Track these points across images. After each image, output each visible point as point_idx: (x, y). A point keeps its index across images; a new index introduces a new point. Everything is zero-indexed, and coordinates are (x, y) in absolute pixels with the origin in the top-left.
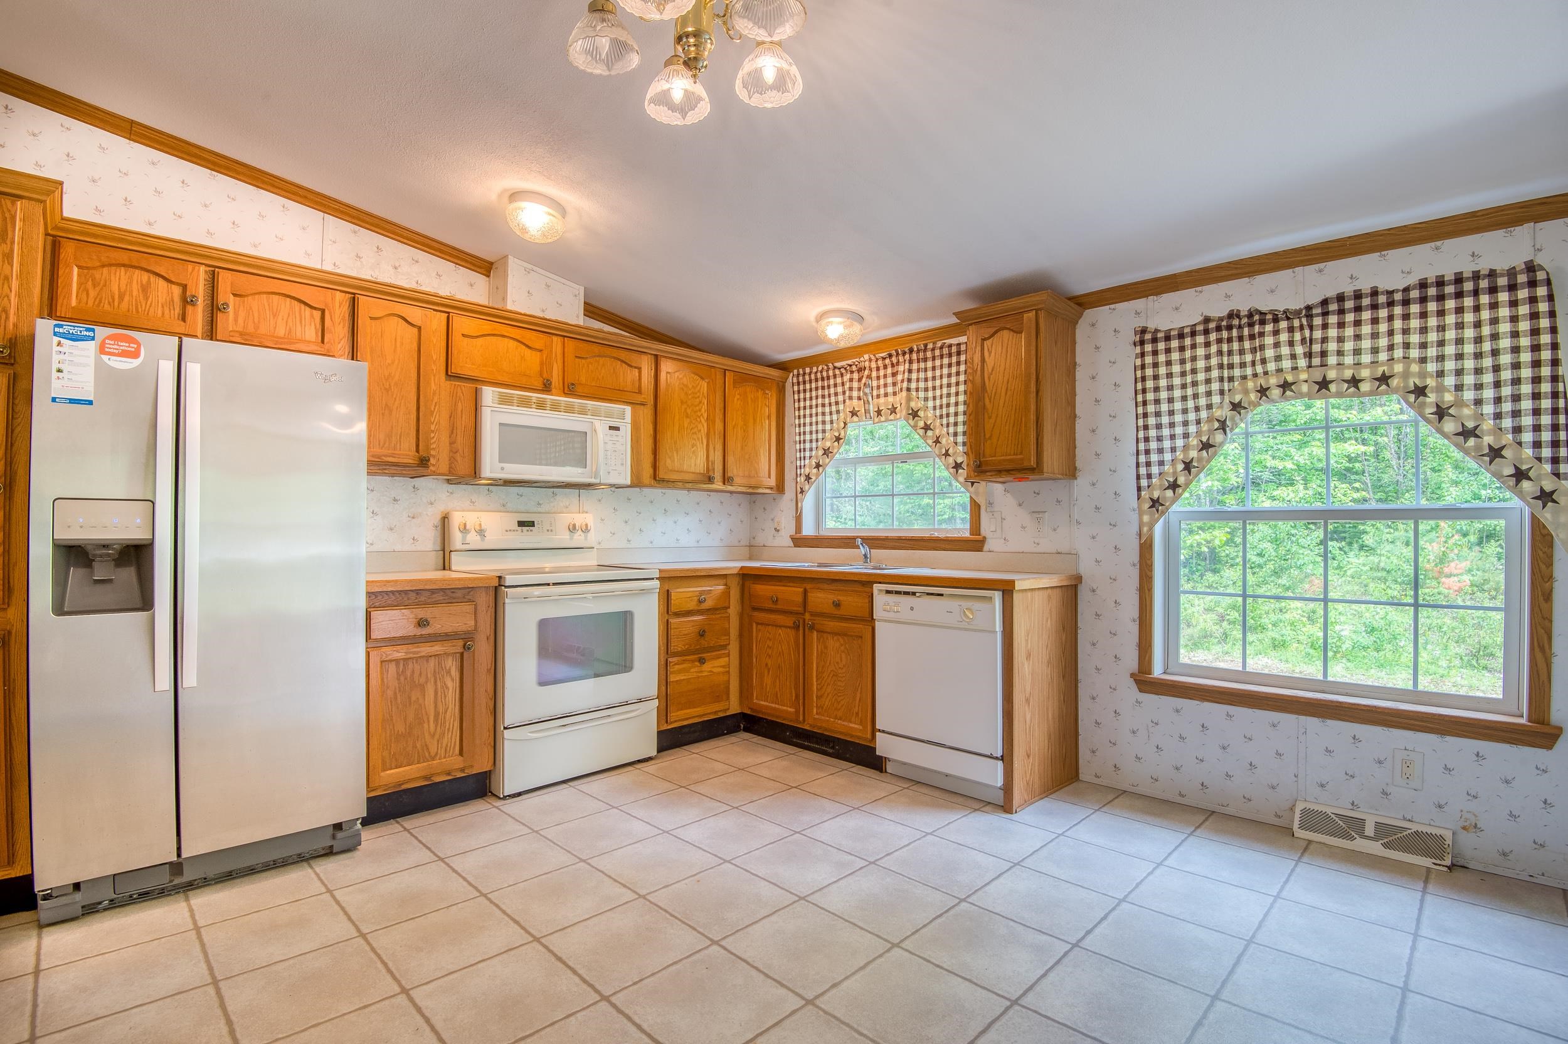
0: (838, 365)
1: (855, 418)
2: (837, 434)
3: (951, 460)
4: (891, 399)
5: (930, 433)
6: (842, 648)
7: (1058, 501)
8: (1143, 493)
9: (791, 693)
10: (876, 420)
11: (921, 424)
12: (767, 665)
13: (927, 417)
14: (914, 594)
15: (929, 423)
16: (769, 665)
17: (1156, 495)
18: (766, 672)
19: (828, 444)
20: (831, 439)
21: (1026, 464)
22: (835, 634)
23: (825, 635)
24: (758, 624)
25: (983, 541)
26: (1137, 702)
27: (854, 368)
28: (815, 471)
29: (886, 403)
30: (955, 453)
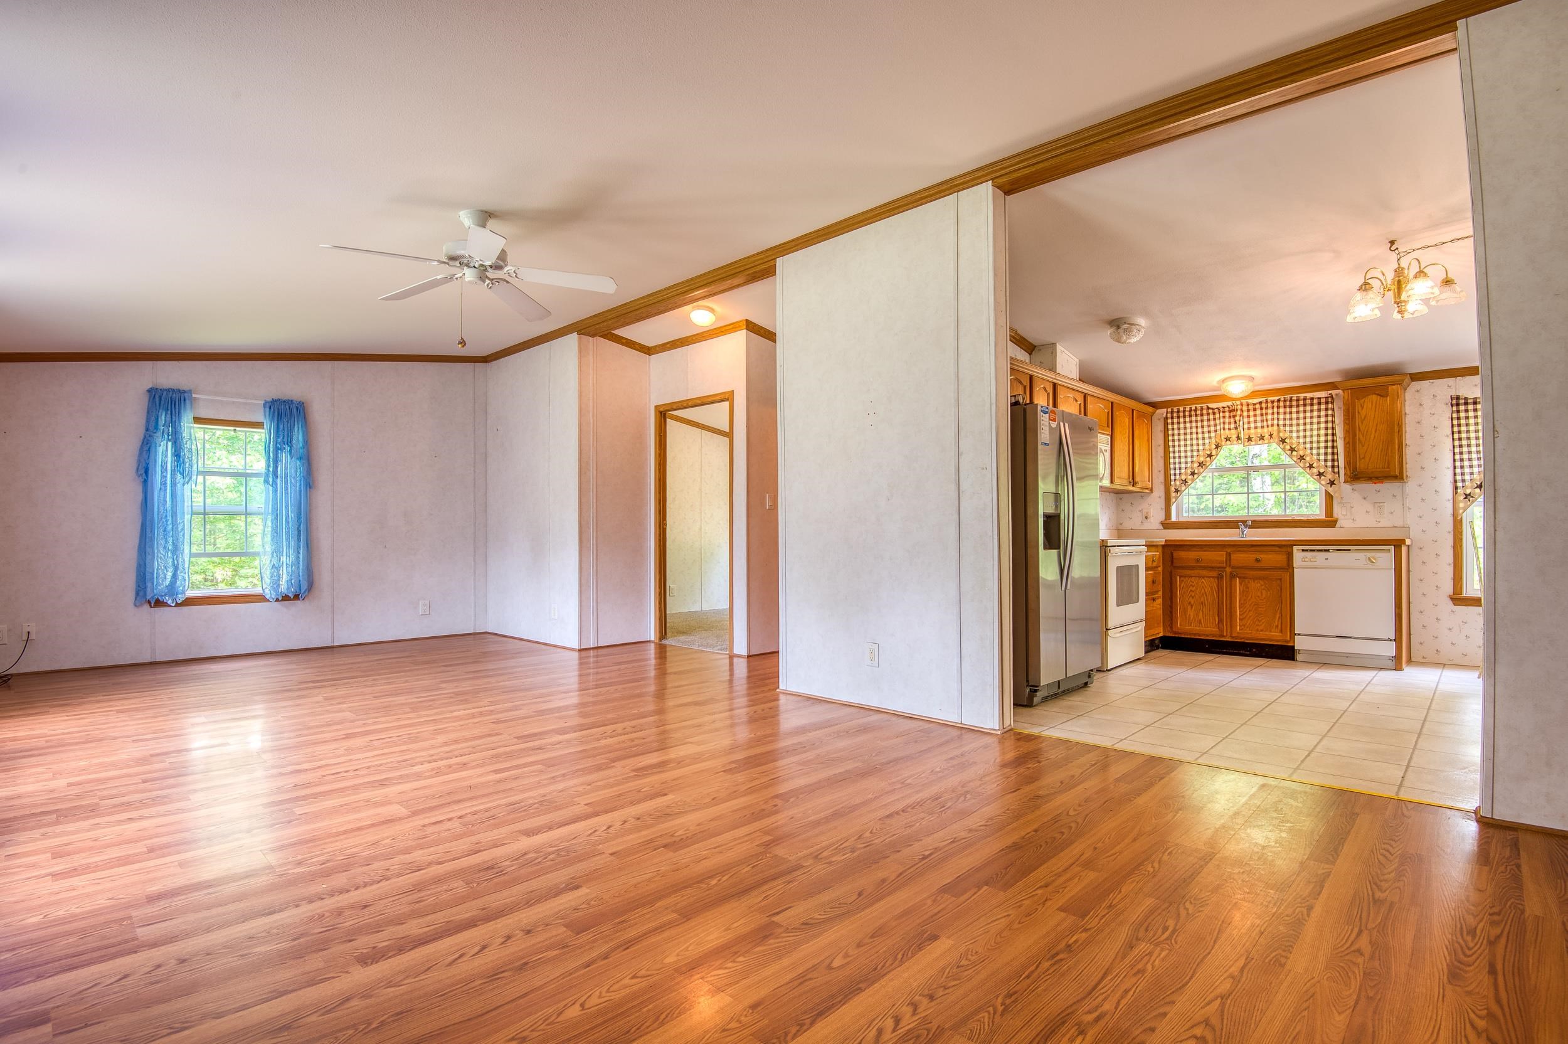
0: (1210, 405)
1: (1228, 442)
2: (1209, 453)
3: (1315, 471)
4: (1259, 430)
5: (1294, 453)
6: (1263, 587)
7: (1394, 496)
8: (1459, 491)
9: (1215, 619)
10: (1246, 444)
11: (1288, 447)
12: (1190, 603)
13: (1292, 443)
14: (1328, 550)
15: (1293, 447)
16: (1192, 603)
17: (1468, 492)
18: (1189, 607)
19: (1202, 459)
20: (1204, 455)
21: (1392, 473)
22: (1254, 579)
23: (1246, 581)
24: (1180, 577)
25: (1336, 521)
26: (1452, 611)
27: (1227, 409)
28: (1191, 477)
29: (1256, 433)
30: (1318, 467)
